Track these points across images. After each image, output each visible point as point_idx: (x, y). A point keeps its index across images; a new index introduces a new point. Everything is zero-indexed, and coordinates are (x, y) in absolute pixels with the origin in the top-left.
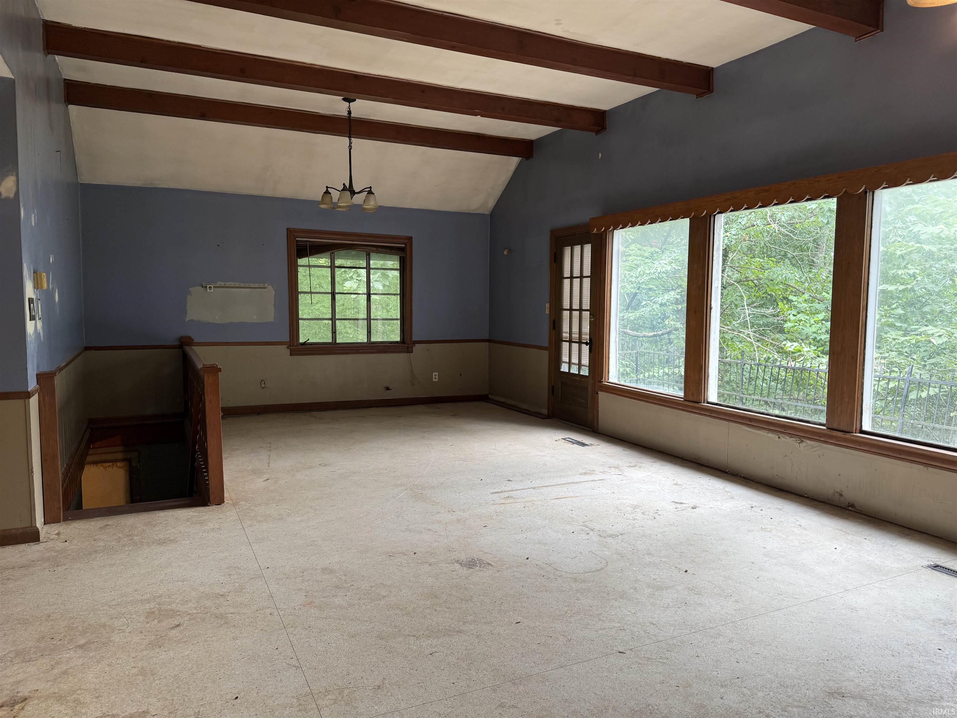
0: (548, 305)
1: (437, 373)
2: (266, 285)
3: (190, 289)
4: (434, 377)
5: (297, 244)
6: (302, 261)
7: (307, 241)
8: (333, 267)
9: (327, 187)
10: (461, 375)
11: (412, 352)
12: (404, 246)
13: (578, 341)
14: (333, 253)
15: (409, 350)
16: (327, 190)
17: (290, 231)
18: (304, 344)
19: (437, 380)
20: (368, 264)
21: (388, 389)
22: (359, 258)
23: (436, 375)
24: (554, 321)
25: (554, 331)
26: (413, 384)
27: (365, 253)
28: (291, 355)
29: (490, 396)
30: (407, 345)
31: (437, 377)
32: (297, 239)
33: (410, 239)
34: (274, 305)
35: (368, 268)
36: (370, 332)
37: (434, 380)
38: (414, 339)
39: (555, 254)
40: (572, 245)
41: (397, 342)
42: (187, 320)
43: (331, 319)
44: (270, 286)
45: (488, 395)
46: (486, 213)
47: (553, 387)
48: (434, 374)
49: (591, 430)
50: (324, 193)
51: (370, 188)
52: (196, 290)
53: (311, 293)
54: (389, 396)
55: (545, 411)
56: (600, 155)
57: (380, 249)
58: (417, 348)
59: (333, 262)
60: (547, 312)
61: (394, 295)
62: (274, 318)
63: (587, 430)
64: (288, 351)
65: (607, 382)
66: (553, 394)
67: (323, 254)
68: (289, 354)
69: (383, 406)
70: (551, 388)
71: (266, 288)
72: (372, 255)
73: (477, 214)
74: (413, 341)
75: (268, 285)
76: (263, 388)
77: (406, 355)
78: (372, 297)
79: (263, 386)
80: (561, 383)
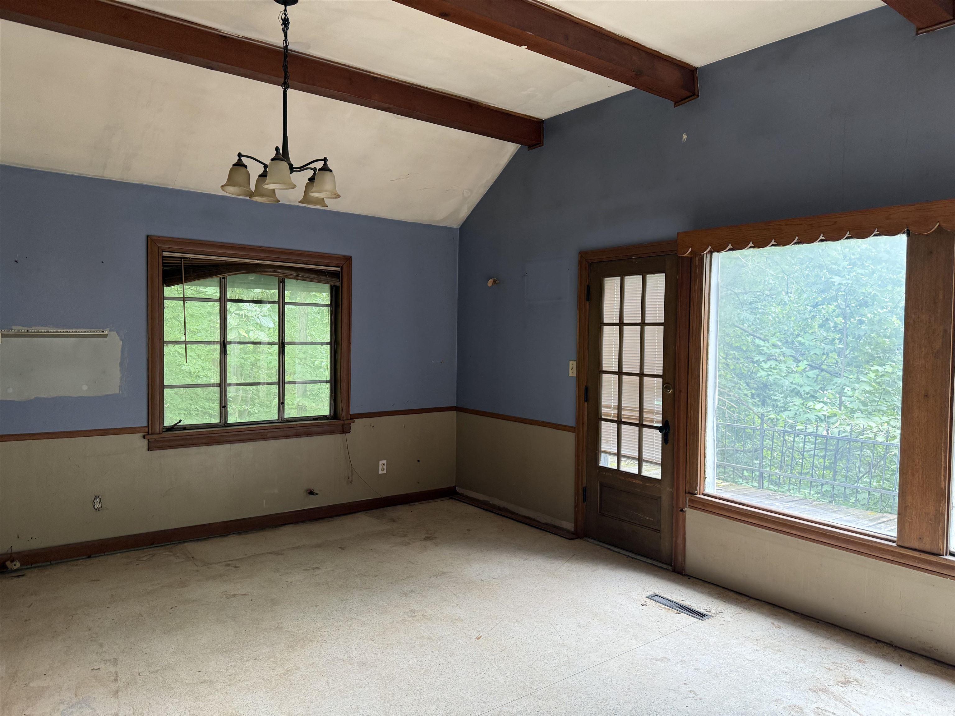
0: (573, 364)
1: (385, 462)
2: (106, 331)
4: (380, 467)
5: (163, 263)
6: (169, 291)
7: (181, 258)
8: (223, 301)
9: (240, 155)
10: (418, 461)
11: (349, 432)
12: (338, 269)
13: (637, 422)
14: (224, 279)
15: (345, 430)
16: (240, 160)
17: (153, 241)
18: (171, 429)
19: (385, 472)
20: (282, 296)
21: (311, 493)
22: (266, 286)
23: (383, 464)
24: (586, 390)
25: (586, 403)
26: (351, 482)
27: (276, 280)
28: (149, 449)
29: (458, 489)
30: (342, 422)
31: (385, 467)
32: (165, 254)
33: (348, 259)
34: (121, 364)
35: (281, 303)
36: (283, 403)
37: (381, 472)
38: (352, 412)
39: (588, 287)
40: (622, 274)
41: (325, 417)
43: (219, 385)
44: (114, 333)
45: (455, 487)
46: (455, 226)
47: (585, 489)
48: (381, 462)
49: (670, 568)
50: (234, 165)
51: (325, 160)
53: (185, 342)
54: (312, 503)
55: (569, 526)
56: (685, 137)
57: (302, 274)
58: (358, 425)
59: (223, 292)
60: (573, 373)
61: (322, 344)
62: (120, 387)
63: (661, 567)
64: (146, 442)
65: (703, 494)
66: (585, 500)
67: (207, 281)
68: (146, 447)
69: (303, 522)
70: (581, 491)
71: (106, 336)
72: (289, 283)
73: (442, 227)
74: (351, 415)
75: (110, 331)
76: (98, 509)
77: (339, 437)
78: (288, 348)
79: (98, 505)
80: (602, 485)
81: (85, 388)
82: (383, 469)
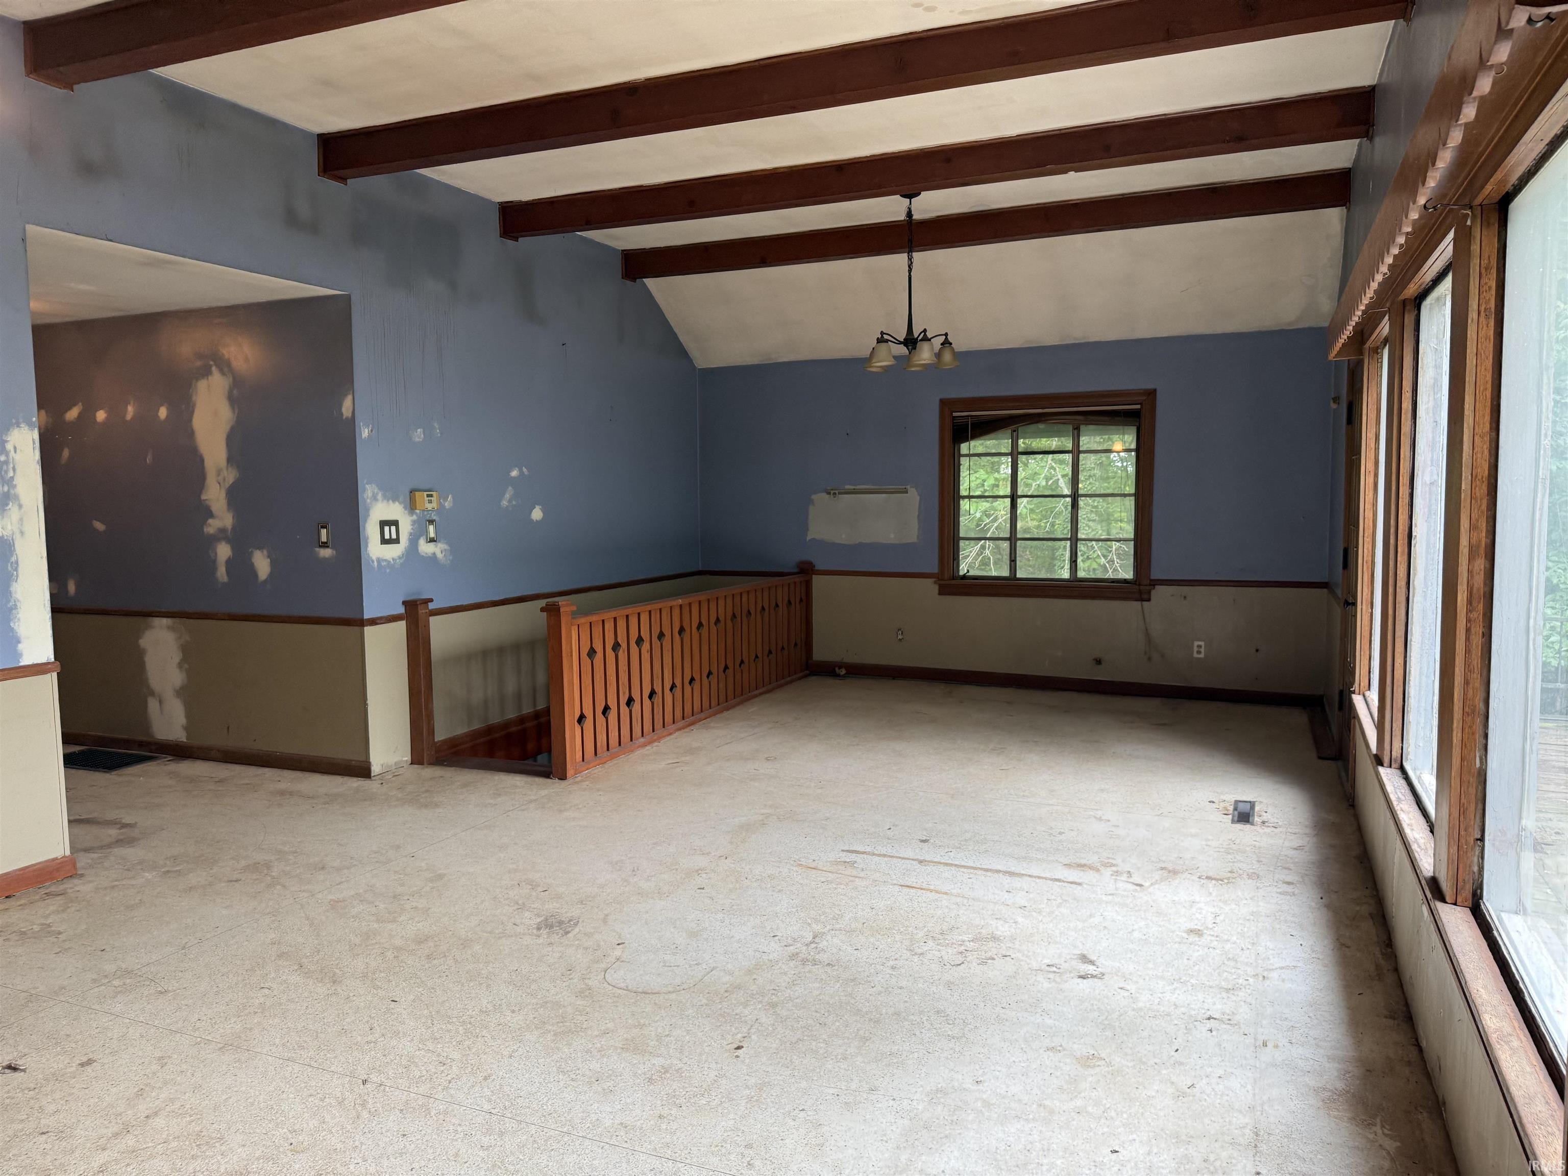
1: (1202, 643)
2: (908, 487)
3: (814, 497)
4: (1195, 649)
5: (953, 423)
6: (964, 448)
7: (968, 416)
8: (1015, 454)
10: (1257, 650)
11: (1149, 600)
12: (1138, 407)
14: (1015, 431)
15: (1145, 597)
17: (944, 403)
18: (964, 577)
19: (1202, 656)
20: (1076, 444)
21: (1098, 662)
22: (1058, 434)
23: (1199, 646)
26: (1150, 659)
27: (1070, 427)
28: (940, 594)
29: (1324, 700)
30: (1141, 588)
31: (1202, 650)
32: (955, 414)
33: (1151, 394)
34: (919, 516)
35: (1076, 452)
36: (1075, 561)
37: (1195, 655)
38: (1153, 577)
41: (1125, 581)
42: (808, 538)
43: (1009, 539)
44: (913, 490)
45: (1322, 697)
46: (1324, 325)
48: (1196, 643)
52: (820, 498)
54: (1101, 674)
57: (1091, 418)
58: (1159, 593)
59: (1015, 445)
61: (1125, 495)
62: (918, 537)
64: (936, 588)
67: (1000, 433)
68: (937, 591)
69: (1089, 692)
71: (906, 492)
72: (1082, 428)
73: (1304, 329)
74: (1151, 580)
75: (911, 487)
76: (900, 640)
77: (1136, 605)
78: (1082, 502)
79: (900, 637)
81: (892, 536)
82: (1199, 652)
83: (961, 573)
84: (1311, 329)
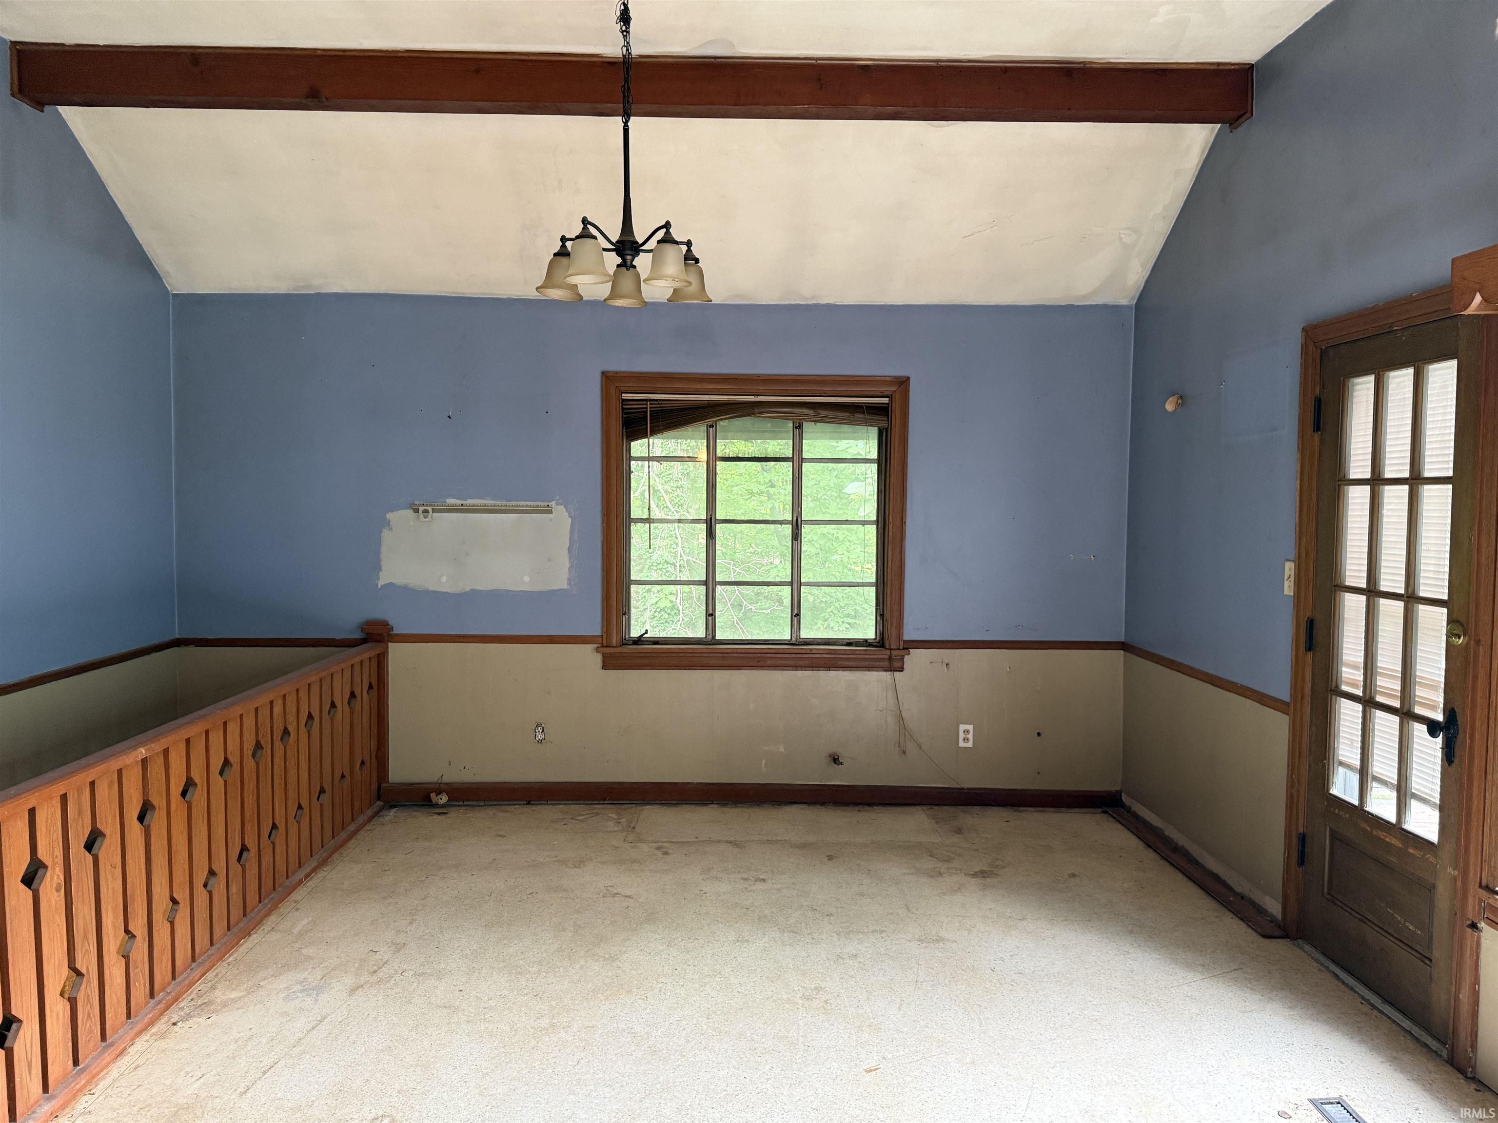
0: (1289, 568)
1: (970, 727)
2: (553, 504)
3: (390, 516)
4: (962, 735)
5: (623, 409)
6: (638, 447)
7: (646, 400)
8: (711, 460)
10: (1039, 734)
11: (901, 669)
12: (886, 400)
13: (1399, 706)
14: (712, 426)
15: (894, 665)
17: (609, 379)
18: (639, 641)
19: (970, 744)
20: (798, 448)
21: (835, 760)
22: (775, 435)
23: (967, 732)
24: (1311, 623)
25: (1310, 655)
26: (904, 752)
27: (790, 424)
28: (604, 667)
29: (1124, 797)
30: (888, 652)
31: (970, 736)
32: (626, 396)
33: (903, 383)
34: (570, 550)
35: (797, 460)
36: (798, 615)
37: (962, 744)
38: (906, 637)
39: (1318, 402)
40: (1380, 367)
41: (865, 642)
42: (381, 583)
43: (705, 583)
44: (561, 508)
45: (1119, 793)
46: (1124, 302)
48: (962, 727)
50: (555, 255)
51: (667, 225)
52: (401, 518)
54: (837, 778)
55: (1275, 910)
57: (823, 413)
58: (916, 659)
59: (711, 448)
60: (1288, 588)
61: (864, 523)
62: (569, 580)
64: (598, 659)
66: (1302, 861)
67: (689, 430)
68: (600, 664)
69: (823, 804)
70: (1294, 841)
71: (550, 512)
72: (808, 427)
73: (1097, 306)
74: (905, 642)
75: (557, 504)
76: (540, 741)
77: (885, 676)
78: (806, 530)
79: (540, 736)
80: (1335, 837)
81: (527, 579)
82: (966, 740)
83: (635, 633)
84: (1105, 307)
